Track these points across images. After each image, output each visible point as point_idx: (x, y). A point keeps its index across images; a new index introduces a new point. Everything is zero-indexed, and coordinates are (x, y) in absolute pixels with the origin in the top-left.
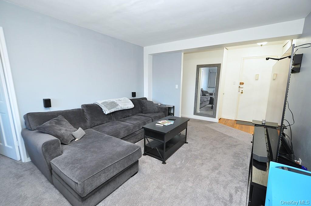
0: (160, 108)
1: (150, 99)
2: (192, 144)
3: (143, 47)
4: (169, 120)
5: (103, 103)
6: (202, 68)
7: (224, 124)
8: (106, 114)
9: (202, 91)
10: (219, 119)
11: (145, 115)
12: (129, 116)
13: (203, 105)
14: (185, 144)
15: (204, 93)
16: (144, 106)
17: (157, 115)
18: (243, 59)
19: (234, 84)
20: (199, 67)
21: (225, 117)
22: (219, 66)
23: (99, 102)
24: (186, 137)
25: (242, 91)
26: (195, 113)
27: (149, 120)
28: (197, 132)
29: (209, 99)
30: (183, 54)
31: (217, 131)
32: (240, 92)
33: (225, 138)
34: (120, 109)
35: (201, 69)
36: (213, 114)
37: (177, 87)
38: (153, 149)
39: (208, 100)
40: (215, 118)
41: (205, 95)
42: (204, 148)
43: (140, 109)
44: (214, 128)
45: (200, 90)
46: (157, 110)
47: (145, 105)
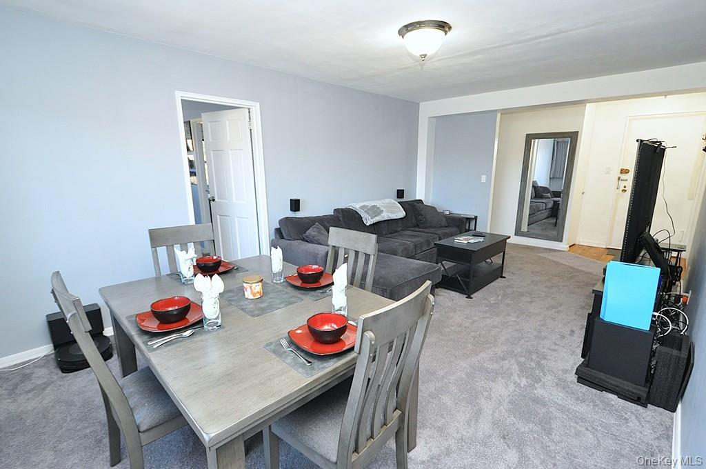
0: (449, 219)
1: (428, 201)
2: (512, 279)
3: (419, 104)
4: (473, 235)
5: (363, 207)
6: (537, 140)
7: (580, 254)
8: (368, 224)
9: (535, 187)
10: (570, 247)
11: (425, 230)
12: (397, 232)
13: (535, 218)
14: (500, 279)
15: (538, 192)
16: (422, 215)
17: (447, 230)
18: (630, 120)
19: (608, 173)
20: (530, 138)
21: (583, 240)
22: (574, 136)
23: (356, 206)
24: (503, 267)
25: (625, 187)
26: (518, 232)
27: (434, 238)
28: (522, 264)
29: (550, 205)
30: (499, 115)
31: (561, 264)
32: (621, 189)
33: (578, 274)
34: (386, 218)
35: (534, 142)
36: (558, 234)
37: (484, 179)
38: (451, 277)
39: (548, 207)
40: (561, 241)
41: (542, 197)
42: (535, 285)
43: (414, 221)
44: (557, 260)
45: (531, 185)
46: (444, 222)
47: (423, 212)
